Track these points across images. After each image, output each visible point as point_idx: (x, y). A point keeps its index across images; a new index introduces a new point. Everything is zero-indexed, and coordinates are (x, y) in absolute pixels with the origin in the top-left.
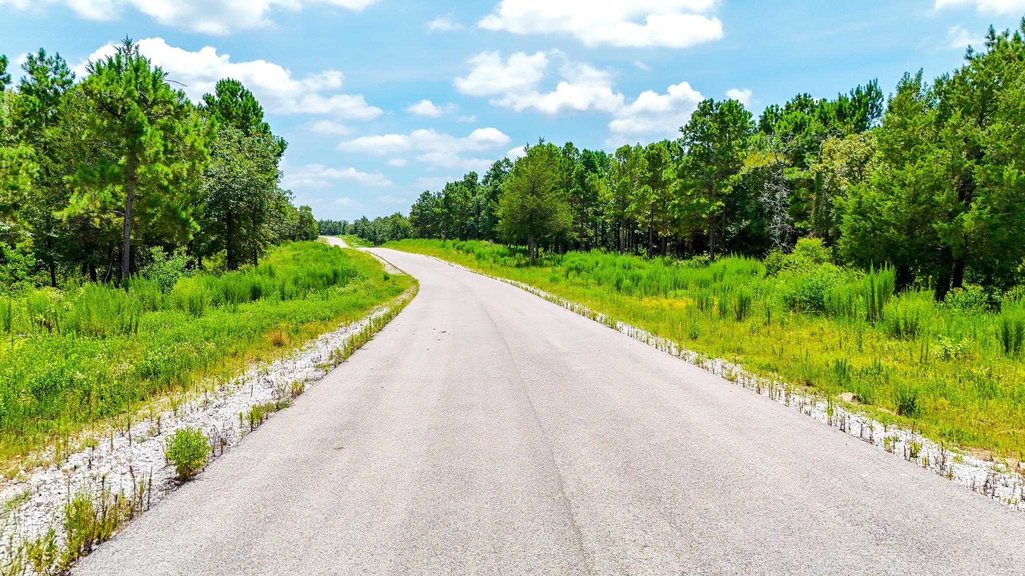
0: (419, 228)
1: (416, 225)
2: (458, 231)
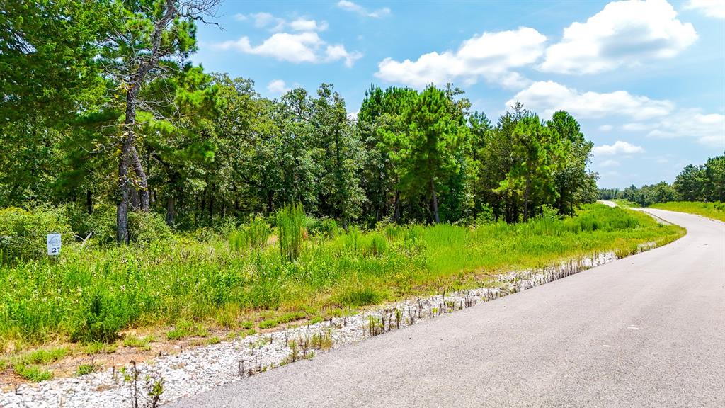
0: (683, 193)
1: (680, 191)
2: (719, 195)
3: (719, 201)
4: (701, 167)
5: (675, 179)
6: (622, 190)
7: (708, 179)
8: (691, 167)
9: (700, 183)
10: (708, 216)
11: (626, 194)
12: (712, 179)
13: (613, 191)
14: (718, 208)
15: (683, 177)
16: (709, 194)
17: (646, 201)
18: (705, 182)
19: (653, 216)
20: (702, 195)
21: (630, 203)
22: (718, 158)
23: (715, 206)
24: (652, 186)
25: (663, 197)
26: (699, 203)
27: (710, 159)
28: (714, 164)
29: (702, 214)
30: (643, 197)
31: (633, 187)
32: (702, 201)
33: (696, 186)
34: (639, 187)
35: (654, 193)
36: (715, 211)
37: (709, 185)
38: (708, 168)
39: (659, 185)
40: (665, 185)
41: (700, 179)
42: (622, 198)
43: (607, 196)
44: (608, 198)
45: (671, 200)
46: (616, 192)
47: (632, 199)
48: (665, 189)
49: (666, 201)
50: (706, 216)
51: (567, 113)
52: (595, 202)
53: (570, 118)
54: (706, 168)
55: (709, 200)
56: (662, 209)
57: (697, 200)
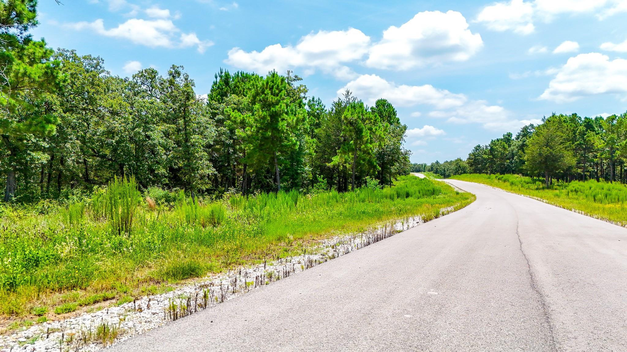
0: (474, 167)
1: (471, 166)
2: (499, 169)
3: (499, 173)
4: (486, 147)
5: (468, 156)
6: (429, 164)
7: (491, 156)
8: (479, 146)
9: (485, 159)
10: (491, 185)
11: (432, 168)
12: (494, 156)
13: (422, 165)
14: (499, 179)
15: (474, 154)
16: (492, 167)
17: (447, 173)
18: (489, 158)
19: (452, 186)
20: (487, 169)
21: (435, 175)
22: (498, 140)
23: (496, 177)
24: (451, 161)
25: (459, 170)
26: (485, 175)
27: (492, 140)
28: (495, 145)
29: (487, 184)
30: (444, 170)
31: (437, 162)
32: (487, 173)
33: (482, 162)
34: (441, 162)
35: (453, 167)
36: (496, 181)
37: (492, 162)
38: (492, 148)
39: (456, 160)
40: (461, 160)
41: (486, 156)
42: (429, 171)
43: (418, 169)
44: (418, 171)
45: (465, 172)
46: (425, 166)
47: (436, 172)
48: (461, 164)
49: (461, 173)
50: (490, 185)
51: (386, 101)
52: (409, 174)
53: (389, 105)
54: (489, 148)
55: (492, 172)
56: (459, 179)
57: (483, 173)
